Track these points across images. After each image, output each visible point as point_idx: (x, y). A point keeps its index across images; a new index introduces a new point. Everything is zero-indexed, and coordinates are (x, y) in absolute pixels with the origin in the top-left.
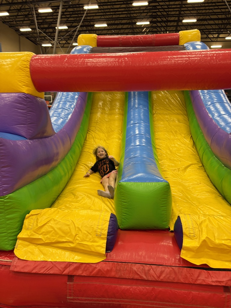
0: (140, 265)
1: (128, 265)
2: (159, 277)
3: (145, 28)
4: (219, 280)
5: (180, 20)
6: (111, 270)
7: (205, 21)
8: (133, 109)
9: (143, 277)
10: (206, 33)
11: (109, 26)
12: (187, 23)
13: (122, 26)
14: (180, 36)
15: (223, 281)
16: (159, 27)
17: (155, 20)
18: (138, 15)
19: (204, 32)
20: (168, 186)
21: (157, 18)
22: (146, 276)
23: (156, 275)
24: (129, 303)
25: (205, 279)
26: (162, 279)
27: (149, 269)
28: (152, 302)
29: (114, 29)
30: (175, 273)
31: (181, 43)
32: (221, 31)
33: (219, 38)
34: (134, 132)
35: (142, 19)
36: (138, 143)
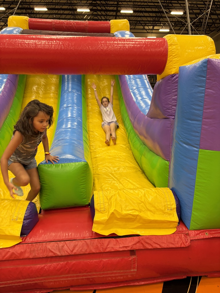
0: (55, 243)
1: (43, 245)
2: (72, 251)
3: (86, 15)
4: (126, 245)
5: (118, 10)
6: (25, 252)
7: (141, 12)
8: (67, 93)
9: (56, 254)
10: (142, 24)
11: (50, 11)
12: (125, 13)
13: (63, 11)
14: (111, 25)
15: (129, 246)
16: (100, 15)
17: (95, 8)
18: (78, 2)
19: (141, 23)
20: (86, 166)
21: (97, 7)
22: (60, 252)
23: (69, 249)
24: (45, 281)
25: (114, 246)
26: (75, 253)
27: (63, 245)
28: (67, 275)
29: (55, 14)
30: (87, 245)
31: (112, 31)
32: (155, 23)
33: (154, 29)
34: (67, 115)
35: (82, 6)
36: (69, 126)
